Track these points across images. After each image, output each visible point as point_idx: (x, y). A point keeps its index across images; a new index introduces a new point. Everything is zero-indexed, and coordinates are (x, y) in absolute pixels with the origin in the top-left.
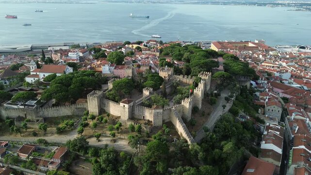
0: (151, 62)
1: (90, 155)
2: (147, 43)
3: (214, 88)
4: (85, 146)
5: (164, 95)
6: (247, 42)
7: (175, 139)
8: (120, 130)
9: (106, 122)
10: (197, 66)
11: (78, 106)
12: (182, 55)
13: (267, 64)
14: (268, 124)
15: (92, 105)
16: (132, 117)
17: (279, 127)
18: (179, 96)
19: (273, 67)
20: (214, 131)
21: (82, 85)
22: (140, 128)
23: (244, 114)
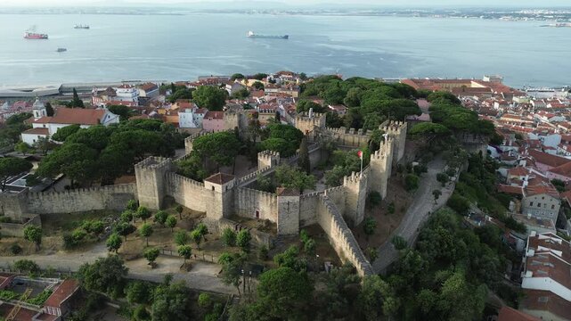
0: (282, 107)
1: (128, 299)
2: (275, 76)
4: (118, 279)
5: (305, 166)
6: (469, 81)
7: (328, 264)
8: (203, 243)
9: (174, 223)
10: (375, 110)
11: (118, 190)
12: (343, 94)
13: (511, 119)
14: (533, 234)
15: (146, 188)
16: (231, 214)
17: (560, 241)
18: (337, 169)
19: (523, 124)
20: (417, 247)
21: (131, 146)
22: (247, 237)
23: (478, 211)
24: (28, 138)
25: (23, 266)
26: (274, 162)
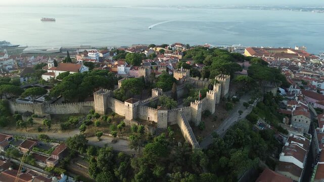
0: (171, 64)
1: (88, 153)
2: (172, 46)
3: (233, 93)
4: (84, 144)
6: (286, 49)
7: (179, 143)
8: (123, 130)
9: (110, 121)
11: (86, 105)
12: (204, 58)
13: (306, 73)
14: (291, 135)
15: (99, 104)
16: (137, 117)
17: (304, 139)
18: (190, 98)
19: (312, 76)
21: (93, 83)
22: (143, 129)
23: (264, 122)
24: (45, 77)
25: (43, 137)
26: (159, 94)
